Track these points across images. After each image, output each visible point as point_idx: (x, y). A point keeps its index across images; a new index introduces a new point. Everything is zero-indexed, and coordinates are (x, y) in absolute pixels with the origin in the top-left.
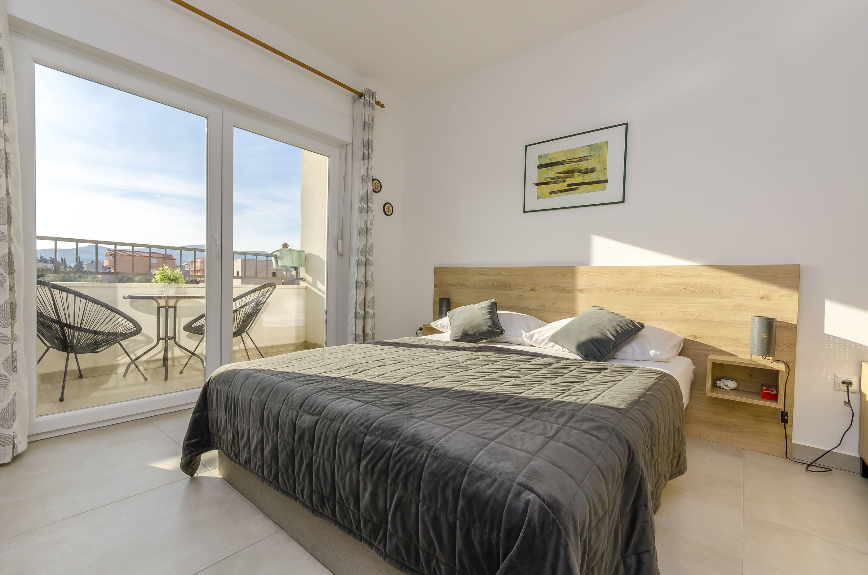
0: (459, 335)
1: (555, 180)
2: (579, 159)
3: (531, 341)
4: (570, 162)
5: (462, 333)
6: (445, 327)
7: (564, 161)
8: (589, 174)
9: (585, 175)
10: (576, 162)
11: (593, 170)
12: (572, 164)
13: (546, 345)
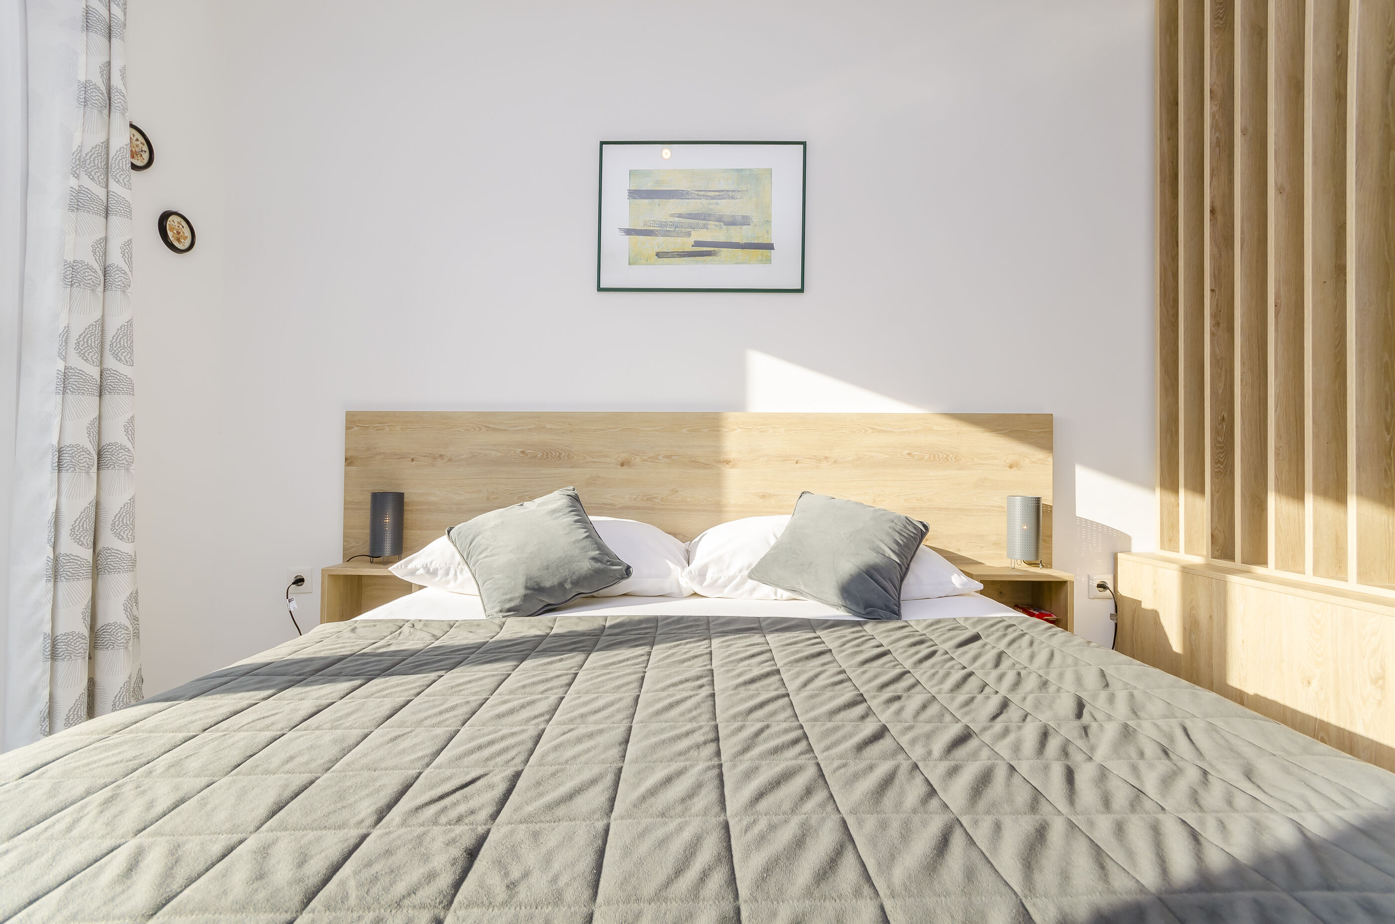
0: (517, 595)
1: (668, 229)
2: (717, 193)
3: (701, 585)
4: (699, 197)
5: (527, 588)
6: (440, 573)
7: (687, 193)
8: (738, 227)
9: (731, 227)
10: (712, 198)
11: (745, 221)
12: (704, 201)
13: (738, 590)
